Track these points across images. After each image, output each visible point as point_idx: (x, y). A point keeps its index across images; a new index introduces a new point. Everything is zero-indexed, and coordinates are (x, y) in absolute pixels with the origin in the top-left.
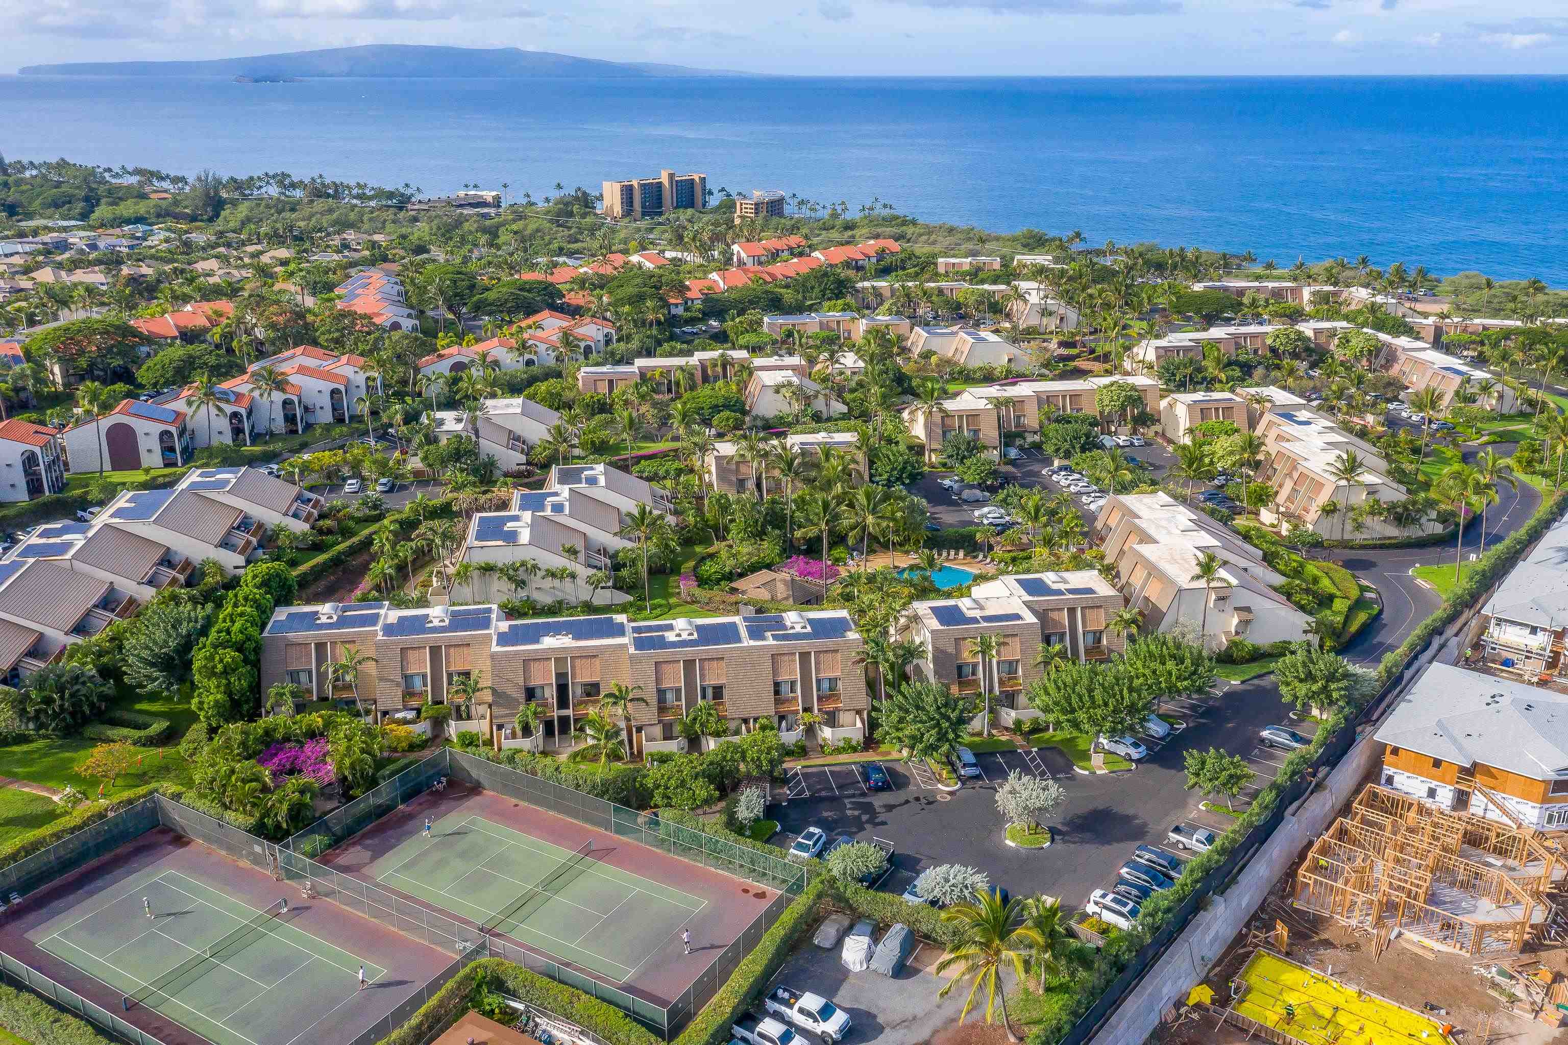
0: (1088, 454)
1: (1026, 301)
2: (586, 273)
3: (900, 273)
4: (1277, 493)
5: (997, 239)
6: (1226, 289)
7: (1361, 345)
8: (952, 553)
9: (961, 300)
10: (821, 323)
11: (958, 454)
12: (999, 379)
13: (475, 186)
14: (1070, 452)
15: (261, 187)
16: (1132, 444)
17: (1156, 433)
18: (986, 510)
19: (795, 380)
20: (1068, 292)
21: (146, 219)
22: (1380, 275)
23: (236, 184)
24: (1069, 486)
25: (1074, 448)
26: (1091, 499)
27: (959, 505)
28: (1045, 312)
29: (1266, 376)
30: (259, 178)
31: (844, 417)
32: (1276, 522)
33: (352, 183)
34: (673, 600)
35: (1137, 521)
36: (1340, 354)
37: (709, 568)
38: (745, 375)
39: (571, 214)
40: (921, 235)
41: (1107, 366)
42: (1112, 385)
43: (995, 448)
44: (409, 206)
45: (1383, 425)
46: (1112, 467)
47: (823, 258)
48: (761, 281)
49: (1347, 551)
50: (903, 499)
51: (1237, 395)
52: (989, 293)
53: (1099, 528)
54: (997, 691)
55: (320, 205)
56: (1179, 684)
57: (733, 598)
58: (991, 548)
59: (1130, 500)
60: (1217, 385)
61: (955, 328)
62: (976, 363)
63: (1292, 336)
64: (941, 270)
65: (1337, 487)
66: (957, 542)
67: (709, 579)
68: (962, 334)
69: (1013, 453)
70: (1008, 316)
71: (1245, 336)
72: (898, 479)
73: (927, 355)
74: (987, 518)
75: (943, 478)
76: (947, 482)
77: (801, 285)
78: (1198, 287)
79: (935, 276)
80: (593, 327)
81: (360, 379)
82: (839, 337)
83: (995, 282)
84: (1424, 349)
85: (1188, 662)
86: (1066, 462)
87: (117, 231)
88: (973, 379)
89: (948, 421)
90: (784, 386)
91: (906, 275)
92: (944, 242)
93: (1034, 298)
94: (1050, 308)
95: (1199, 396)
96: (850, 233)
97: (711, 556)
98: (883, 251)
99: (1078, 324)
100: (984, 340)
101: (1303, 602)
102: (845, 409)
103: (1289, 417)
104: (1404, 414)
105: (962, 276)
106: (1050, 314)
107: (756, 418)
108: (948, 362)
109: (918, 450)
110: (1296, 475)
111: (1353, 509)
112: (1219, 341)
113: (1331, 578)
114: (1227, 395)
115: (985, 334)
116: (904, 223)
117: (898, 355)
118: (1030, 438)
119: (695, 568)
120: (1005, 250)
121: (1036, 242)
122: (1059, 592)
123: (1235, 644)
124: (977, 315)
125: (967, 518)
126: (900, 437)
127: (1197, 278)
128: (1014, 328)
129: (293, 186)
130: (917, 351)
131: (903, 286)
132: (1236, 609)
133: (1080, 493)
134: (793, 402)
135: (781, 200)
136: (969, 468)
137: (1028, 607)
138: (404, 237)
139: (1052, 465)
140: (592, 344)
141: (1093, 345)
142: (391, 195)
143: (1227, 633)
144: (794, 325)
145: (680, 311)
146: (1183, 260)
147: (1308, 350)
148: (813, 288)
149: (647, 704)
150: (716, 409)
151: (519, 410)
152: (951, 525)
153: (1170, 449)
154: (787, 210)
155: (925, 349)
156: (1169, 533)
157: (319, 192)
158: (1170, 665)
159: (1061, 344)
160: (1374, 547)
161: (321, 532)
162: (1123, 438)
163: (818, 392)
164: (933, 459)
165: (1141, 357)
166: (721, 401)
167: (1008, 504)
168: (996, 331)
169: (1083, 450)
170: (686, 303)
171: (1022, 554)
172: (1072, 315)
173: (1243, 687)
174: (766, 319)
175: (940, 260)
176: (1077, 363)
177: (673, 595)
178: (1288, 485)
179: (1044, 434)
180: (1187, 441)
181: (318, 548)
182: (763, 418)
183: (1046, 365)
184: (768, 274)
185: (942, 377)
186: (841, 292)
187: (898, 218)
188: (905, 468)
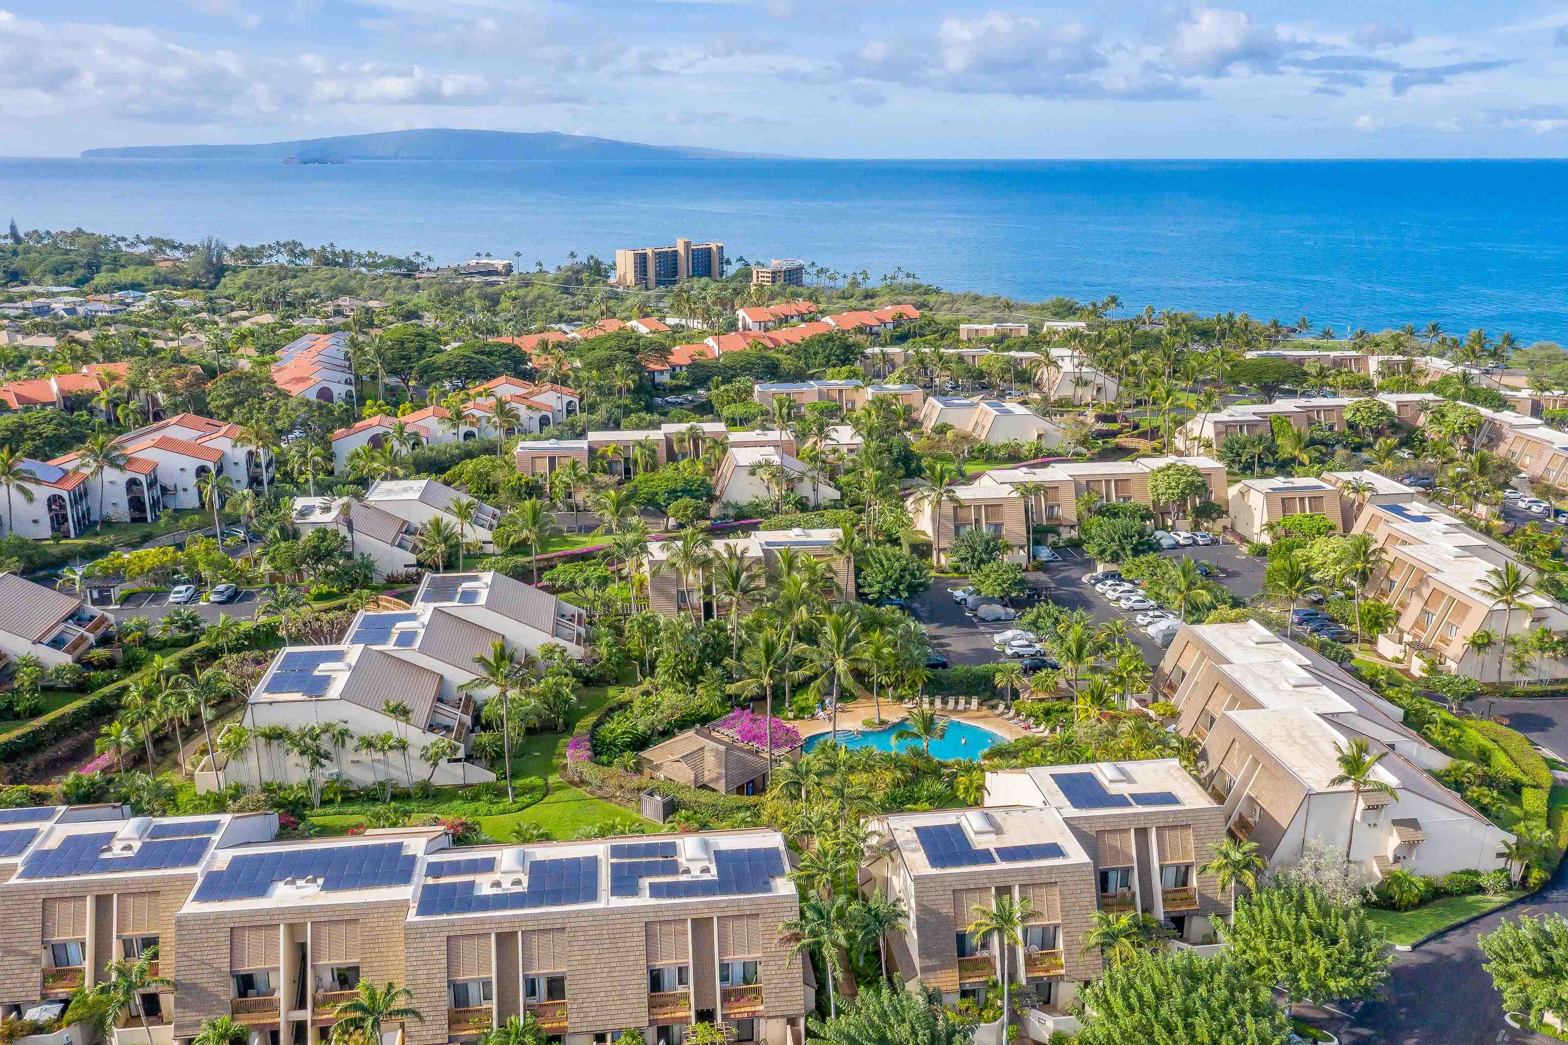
0: (1143, 558)
1: (1059, 368)
2: (574, 338)
3: (918, 339)
4: (1398, 614)
5: (1025, 308)
6: (1284, 358)
7: (1460, 420)
8: (962, 701)
9: (984, 368)
10: (820, 393)
11: (973, 557)
12: (1027, 458)
13: (488, 255)
14: (1118, 555)
15: (271, 256)
16: (1195, 543)
17: (1225, 528)
18: (1009, 634)
19: (776, 460)
20: (1106, 358)
21: (143, 285)
22: (1456, 344)
23: (245, 253)
24: (1118, 599)
25: (1123, 549)
26: (1148, 619)
27: (974, 626)
28: (1080, 382)
29: (1349, 459)
30: (270, 246)
31: (836, 505)
32: (1401, 656)
33: (364, 252)
34: (553, 779)
35: (1225, 667)
36: (1432, 433)
37: (616, 727)
38: (718, 452)
39: (580, 282)
40: (944, 303)
41: (1156, 444)
42: (1169, 468)
43: (1021, 547)
44: (417, 275)
45: (1499, 518)
46: (1182, 583)
47: (833, 324)
48: (760, 346)
49: (1506, 700)
50: (894, 624)
51: (1323, 480)
52: (1016, 360)
53: (1167, 671)
54: (1022, 976)
55: (324, 272)
56: (1332, 984)
57: (635, 781)
58: (1015, 695)
59: (1209, 632)
60: (1298, 469)
61: (975, 399)
62: (999, 439)
63: (1376, 409)
64: (963, 336)
65: (1491, 612)
66: (970, 686)
67: (613, 743)
68: (983, 405)
69: (1045, 553)
70: (1037, 386)
71: (1319, 410)
72: (893, 592)
73: (942, 430)
74: (1011, 647)
75: (955, 586)
76: (959, 594)
77: (804, 351)
78: (1251, 355)
79: (957, 342)
80: (553, 395)
81: (240, 454)
82: (840, 408)
83: (1022, 349)
84: (1536, 426)
85: (1344, 942)
86: (1113, 567)
87: (107, 297)
88: (996, 458)
89: (962, 513)
90: (761, 466)
91: (924, 342)
92: (968, 309)
93: (1067, 366)
94: (1085, 377)
95: (1279, 482)
96: (869, 301)
97: (623, 706)
98: (901, 317)
99: (1119, 394)
100: (1008, 412)
101: (1486, 801)
102: (837, 495)
103: (1399, 510)
104: (1522, 505)
105: (987, 343)
106: (1086, 384)
107: (726, 506)
108: (965, 438)
109: (922, 550)
110: (1426, 592)
111: (1514, 643)
112: (1289, 414)
113: (1505, 751)
114: (1312, 481)
115: (1011, 405)
116: (927, 292)
117: (908, 429)
118: (1067, 534)
119: (597, 725)
120: (1032, 319)
121: (1068, 310)
122: (1120, 801)
123: (1396, 879)
124: (1004, 385)
125: (985, 645)
126: (901, 533)
127: (1249, 345)
128: (1046, 399)
129: (304, 254)
130: (929, 426)
131: (917, 352)
132: (1395, 822)
133: (1132, 610)
134: (773, 486)
135: (799, 270)
136: (987, 576)
137: (1072, 827)
138: (400, 303)
139: (1095, 570)
140: (550, 415)
141: (1136, 419)
142: (399, 263)
143: (1380, 859)
144: (788, 394)
145: (665, 379)
146: (1232, 326)
147: (1393, 425)
148: (816, 353)
149: (421, 1019)
150: (674, 494)
151: (417, 496)
152: (963, 658)
153: (1245, 549)
154: (806, 279)
155: (940, 423)
156: (1276, 688)
157: (327, 260)
158: (1315, 948)
159: (1101, 418)
160: (1544, 695)
161: (88, 665)
162: (1184, 534)
163: (803, 474)
164: (943, 561)
165: (1196, 434)
166: (680, 485)
167: (1038, 628)
168: (1024, 403)
169: (1136, 552)
170: (674, 369)
171: (1058, 705)
172: (1111, 386)
173: (1416, 959)
174: (757, 388)
175: (962, 326)
176: (1121, 440)
177: (554, 770)
178: (1415, 606)
179: (1084, 531)
180: (1266, 539)
181: (81, 688)
182: (736, 506)
183: (1083, 442)
184: (770, 339)
185: (958, 456)
186: (847, 359)
187: (920, 286)
188: (902, 577)
